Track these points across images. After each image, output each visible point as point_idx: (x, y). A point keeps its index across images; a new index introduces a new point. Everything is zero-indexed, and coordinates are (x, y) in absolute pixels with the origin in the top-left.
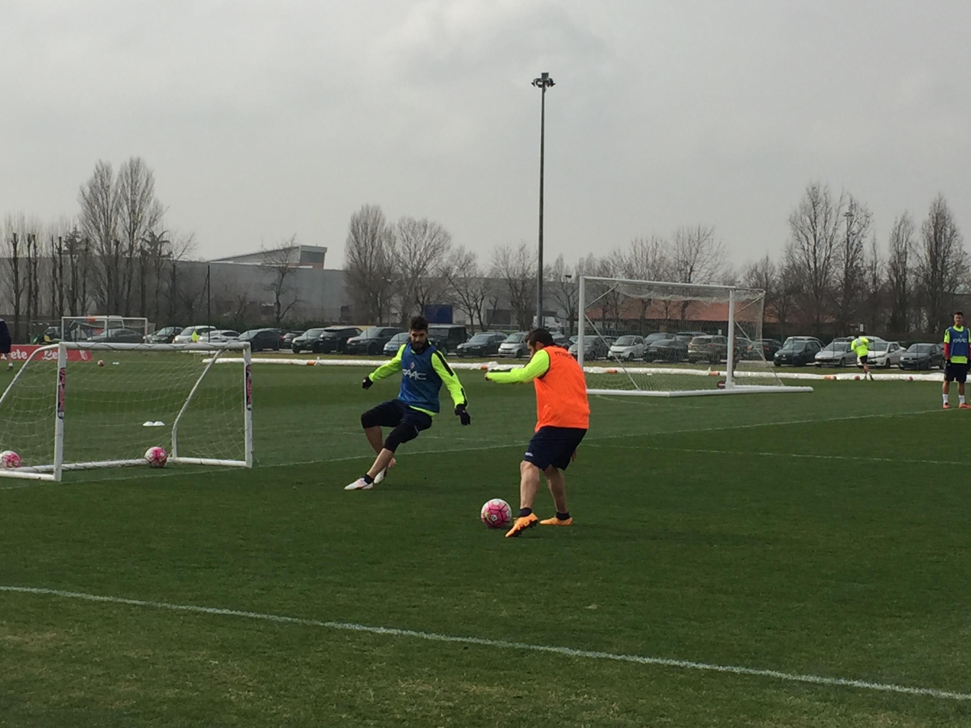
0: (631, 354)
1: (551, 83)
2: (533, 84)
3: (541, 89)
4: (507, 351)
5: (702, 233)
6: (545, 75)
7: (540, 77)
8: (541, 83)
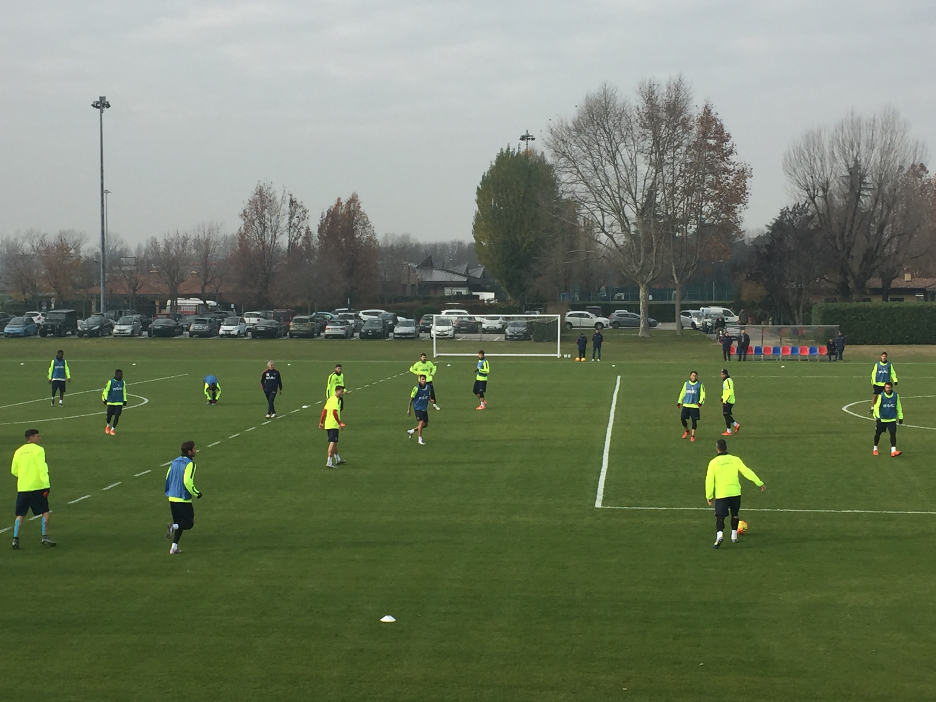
0: (239, 331)
3: (99, 110)
4: (122, 332)
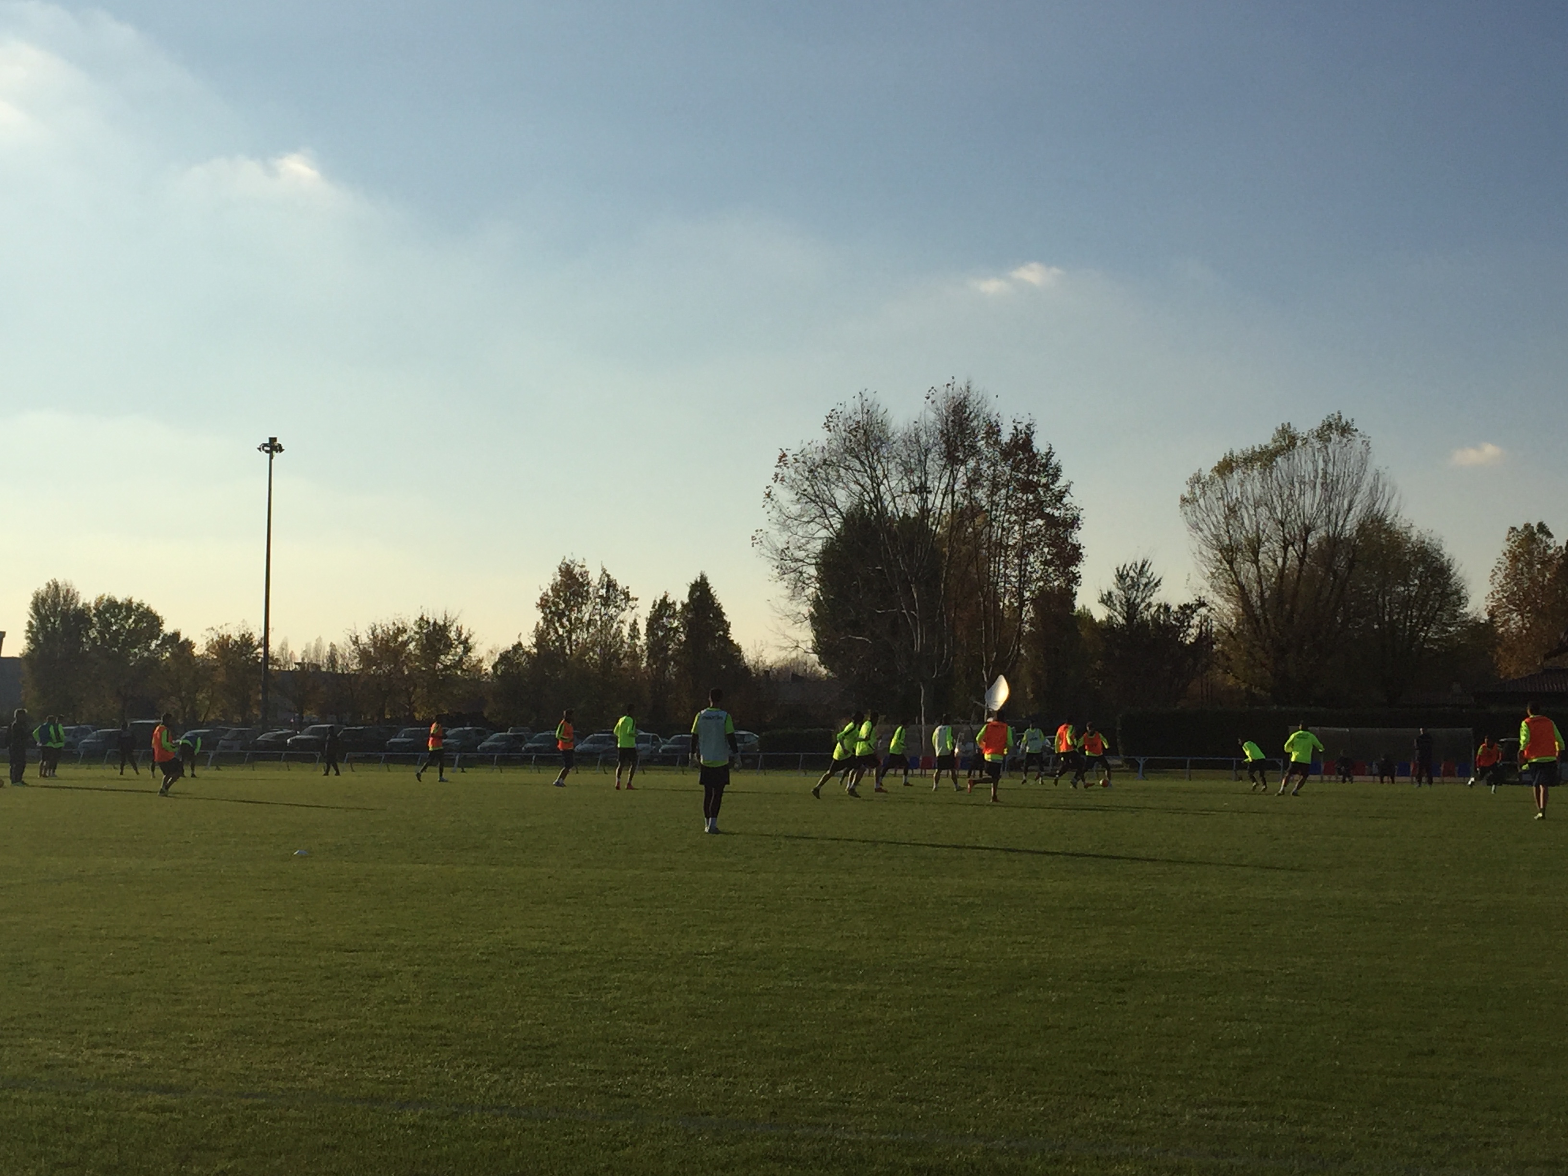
1: (281, 450)
2: (259, 449)
5: (448, 616)
6: (273, 440)
7: (267, 442)
8: (268, 449)
